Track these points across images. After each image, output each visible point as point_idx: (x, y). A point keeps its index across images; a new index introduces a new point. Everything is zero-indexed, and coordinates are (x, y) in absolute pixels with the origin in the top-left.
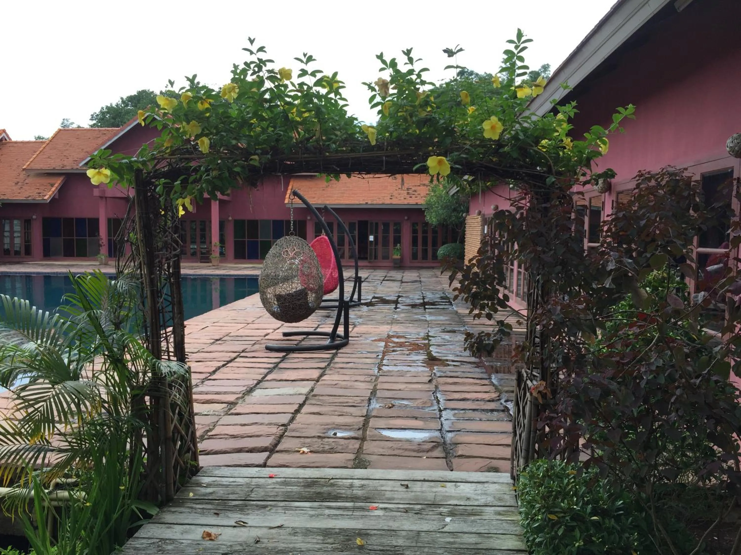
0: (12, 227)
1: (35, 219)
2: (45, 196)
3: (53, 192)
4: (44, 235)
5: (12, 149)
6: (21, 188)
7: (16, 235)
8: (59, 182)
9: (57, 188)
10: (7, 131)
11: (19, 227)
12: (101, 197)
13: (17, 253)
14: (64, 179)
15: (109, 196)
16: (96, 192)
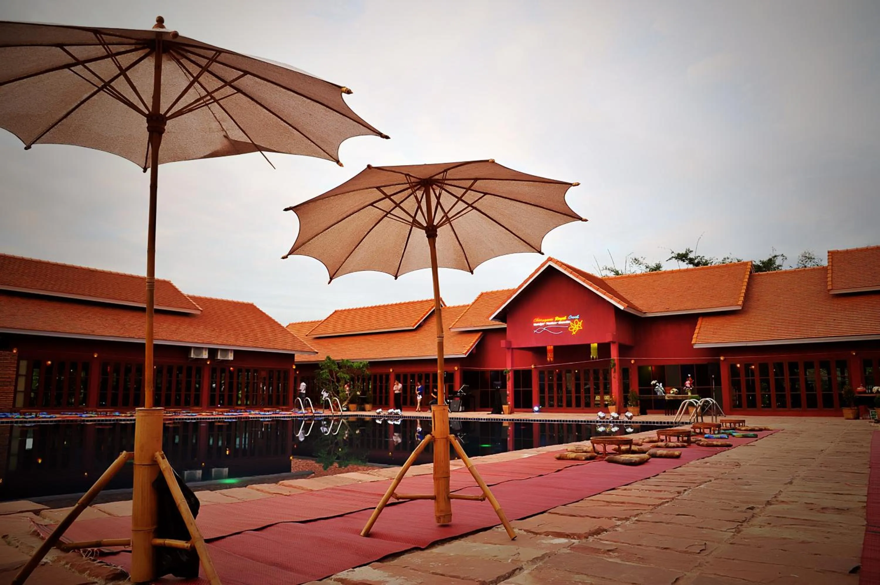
1: (457, 371)
2: (464, 351)
3: (471, 347)
5: (445, 313)
8: (476, 338)
9: (474, 344)
10: (443, 299)
12: (508, 348)
14: (481, 336)
15: (515, 347)
16: (503, 343)
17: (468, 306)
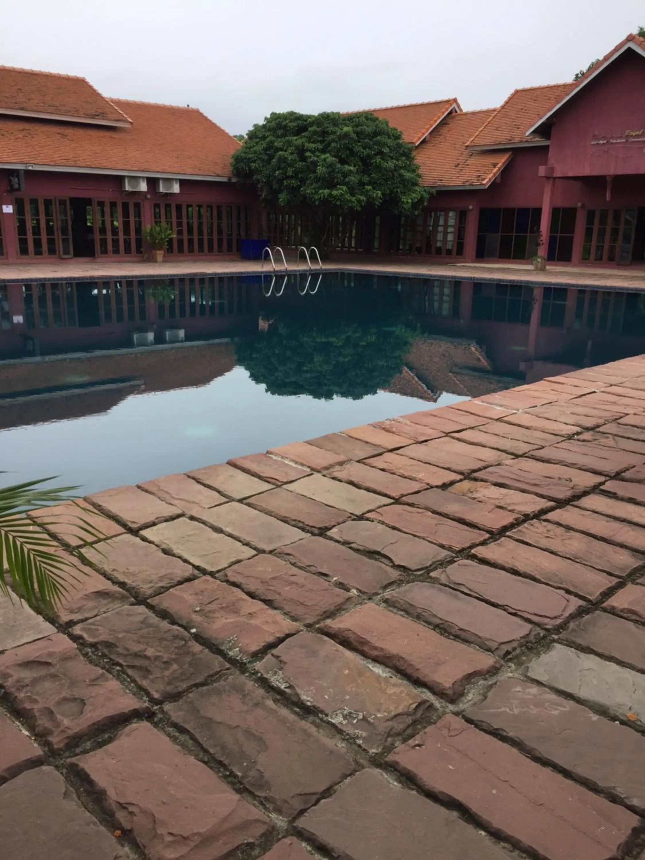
0: (446, 221)
1: (472, 210)
2: (484, 179)
3: (495, 174)
4: (479, 231)
5: (460, 122)
6: (461, 170)
7: (450, 230)
8: (503, 160)
9: (499, 170)
10: (459, 101)
11: (454, 221)
12: (548, 178)
13: (449, 252)
14: (509, 157)
15: (559, 175)
16: (542, 171)
17: (494, 110)
